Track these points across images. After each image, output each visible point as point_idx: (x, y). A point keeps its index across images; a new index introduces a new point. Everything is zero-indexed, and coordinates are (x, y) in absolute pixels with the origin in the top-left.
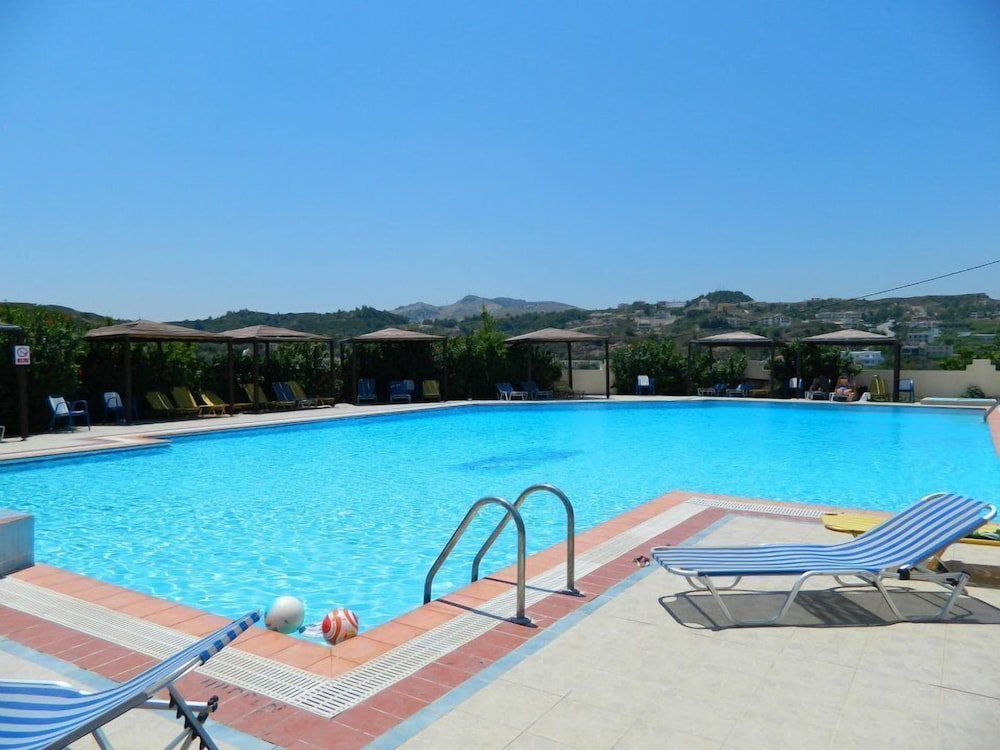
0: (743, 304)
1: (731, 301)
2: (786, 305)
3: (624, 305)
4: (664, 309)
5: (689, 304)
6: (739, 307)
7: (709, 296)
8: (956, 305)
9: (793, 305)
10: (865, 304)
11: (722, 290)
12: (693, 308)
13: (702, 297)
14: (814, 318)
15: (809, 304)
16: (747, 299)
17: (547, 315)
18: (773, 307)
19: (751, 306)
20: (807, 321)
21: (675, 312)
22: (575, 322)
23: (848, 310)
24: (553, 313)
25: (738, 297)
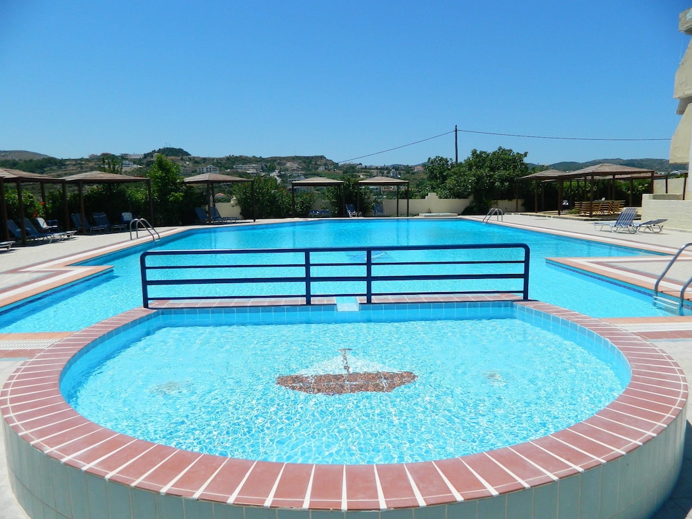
0: (184, 157)
1: (176, 155)
2: (213, 159)
3: (94, 156)
4: (127, 159)
5: (146, 156)
6: (182, 159)
7: (160, 151)
8: (310, 163)
9: (217, 159)
10: (261, 160)
11: (168, 147)
12: (149, 159)
13: (154, 151)
14: (232, 168)
15: (228, 159)
16: (187, 154)
17: (25, 162)
18: (204, 160)
19: (190, 160)
20: (229, 170)
21: (135, 161)
22: (53, 168)
23: (253, 163)
24: (31, 161)
25: (180, 153)
